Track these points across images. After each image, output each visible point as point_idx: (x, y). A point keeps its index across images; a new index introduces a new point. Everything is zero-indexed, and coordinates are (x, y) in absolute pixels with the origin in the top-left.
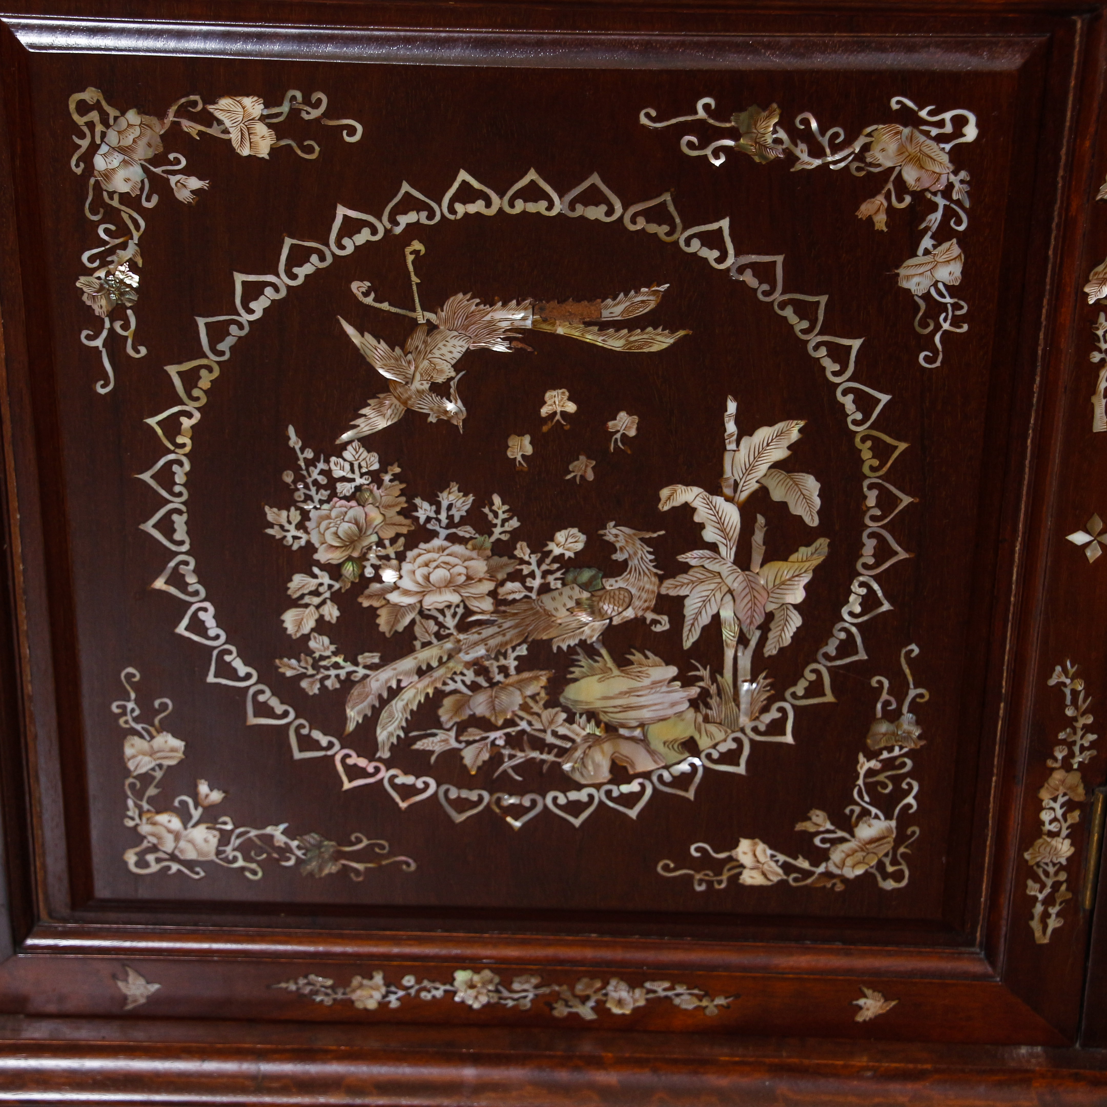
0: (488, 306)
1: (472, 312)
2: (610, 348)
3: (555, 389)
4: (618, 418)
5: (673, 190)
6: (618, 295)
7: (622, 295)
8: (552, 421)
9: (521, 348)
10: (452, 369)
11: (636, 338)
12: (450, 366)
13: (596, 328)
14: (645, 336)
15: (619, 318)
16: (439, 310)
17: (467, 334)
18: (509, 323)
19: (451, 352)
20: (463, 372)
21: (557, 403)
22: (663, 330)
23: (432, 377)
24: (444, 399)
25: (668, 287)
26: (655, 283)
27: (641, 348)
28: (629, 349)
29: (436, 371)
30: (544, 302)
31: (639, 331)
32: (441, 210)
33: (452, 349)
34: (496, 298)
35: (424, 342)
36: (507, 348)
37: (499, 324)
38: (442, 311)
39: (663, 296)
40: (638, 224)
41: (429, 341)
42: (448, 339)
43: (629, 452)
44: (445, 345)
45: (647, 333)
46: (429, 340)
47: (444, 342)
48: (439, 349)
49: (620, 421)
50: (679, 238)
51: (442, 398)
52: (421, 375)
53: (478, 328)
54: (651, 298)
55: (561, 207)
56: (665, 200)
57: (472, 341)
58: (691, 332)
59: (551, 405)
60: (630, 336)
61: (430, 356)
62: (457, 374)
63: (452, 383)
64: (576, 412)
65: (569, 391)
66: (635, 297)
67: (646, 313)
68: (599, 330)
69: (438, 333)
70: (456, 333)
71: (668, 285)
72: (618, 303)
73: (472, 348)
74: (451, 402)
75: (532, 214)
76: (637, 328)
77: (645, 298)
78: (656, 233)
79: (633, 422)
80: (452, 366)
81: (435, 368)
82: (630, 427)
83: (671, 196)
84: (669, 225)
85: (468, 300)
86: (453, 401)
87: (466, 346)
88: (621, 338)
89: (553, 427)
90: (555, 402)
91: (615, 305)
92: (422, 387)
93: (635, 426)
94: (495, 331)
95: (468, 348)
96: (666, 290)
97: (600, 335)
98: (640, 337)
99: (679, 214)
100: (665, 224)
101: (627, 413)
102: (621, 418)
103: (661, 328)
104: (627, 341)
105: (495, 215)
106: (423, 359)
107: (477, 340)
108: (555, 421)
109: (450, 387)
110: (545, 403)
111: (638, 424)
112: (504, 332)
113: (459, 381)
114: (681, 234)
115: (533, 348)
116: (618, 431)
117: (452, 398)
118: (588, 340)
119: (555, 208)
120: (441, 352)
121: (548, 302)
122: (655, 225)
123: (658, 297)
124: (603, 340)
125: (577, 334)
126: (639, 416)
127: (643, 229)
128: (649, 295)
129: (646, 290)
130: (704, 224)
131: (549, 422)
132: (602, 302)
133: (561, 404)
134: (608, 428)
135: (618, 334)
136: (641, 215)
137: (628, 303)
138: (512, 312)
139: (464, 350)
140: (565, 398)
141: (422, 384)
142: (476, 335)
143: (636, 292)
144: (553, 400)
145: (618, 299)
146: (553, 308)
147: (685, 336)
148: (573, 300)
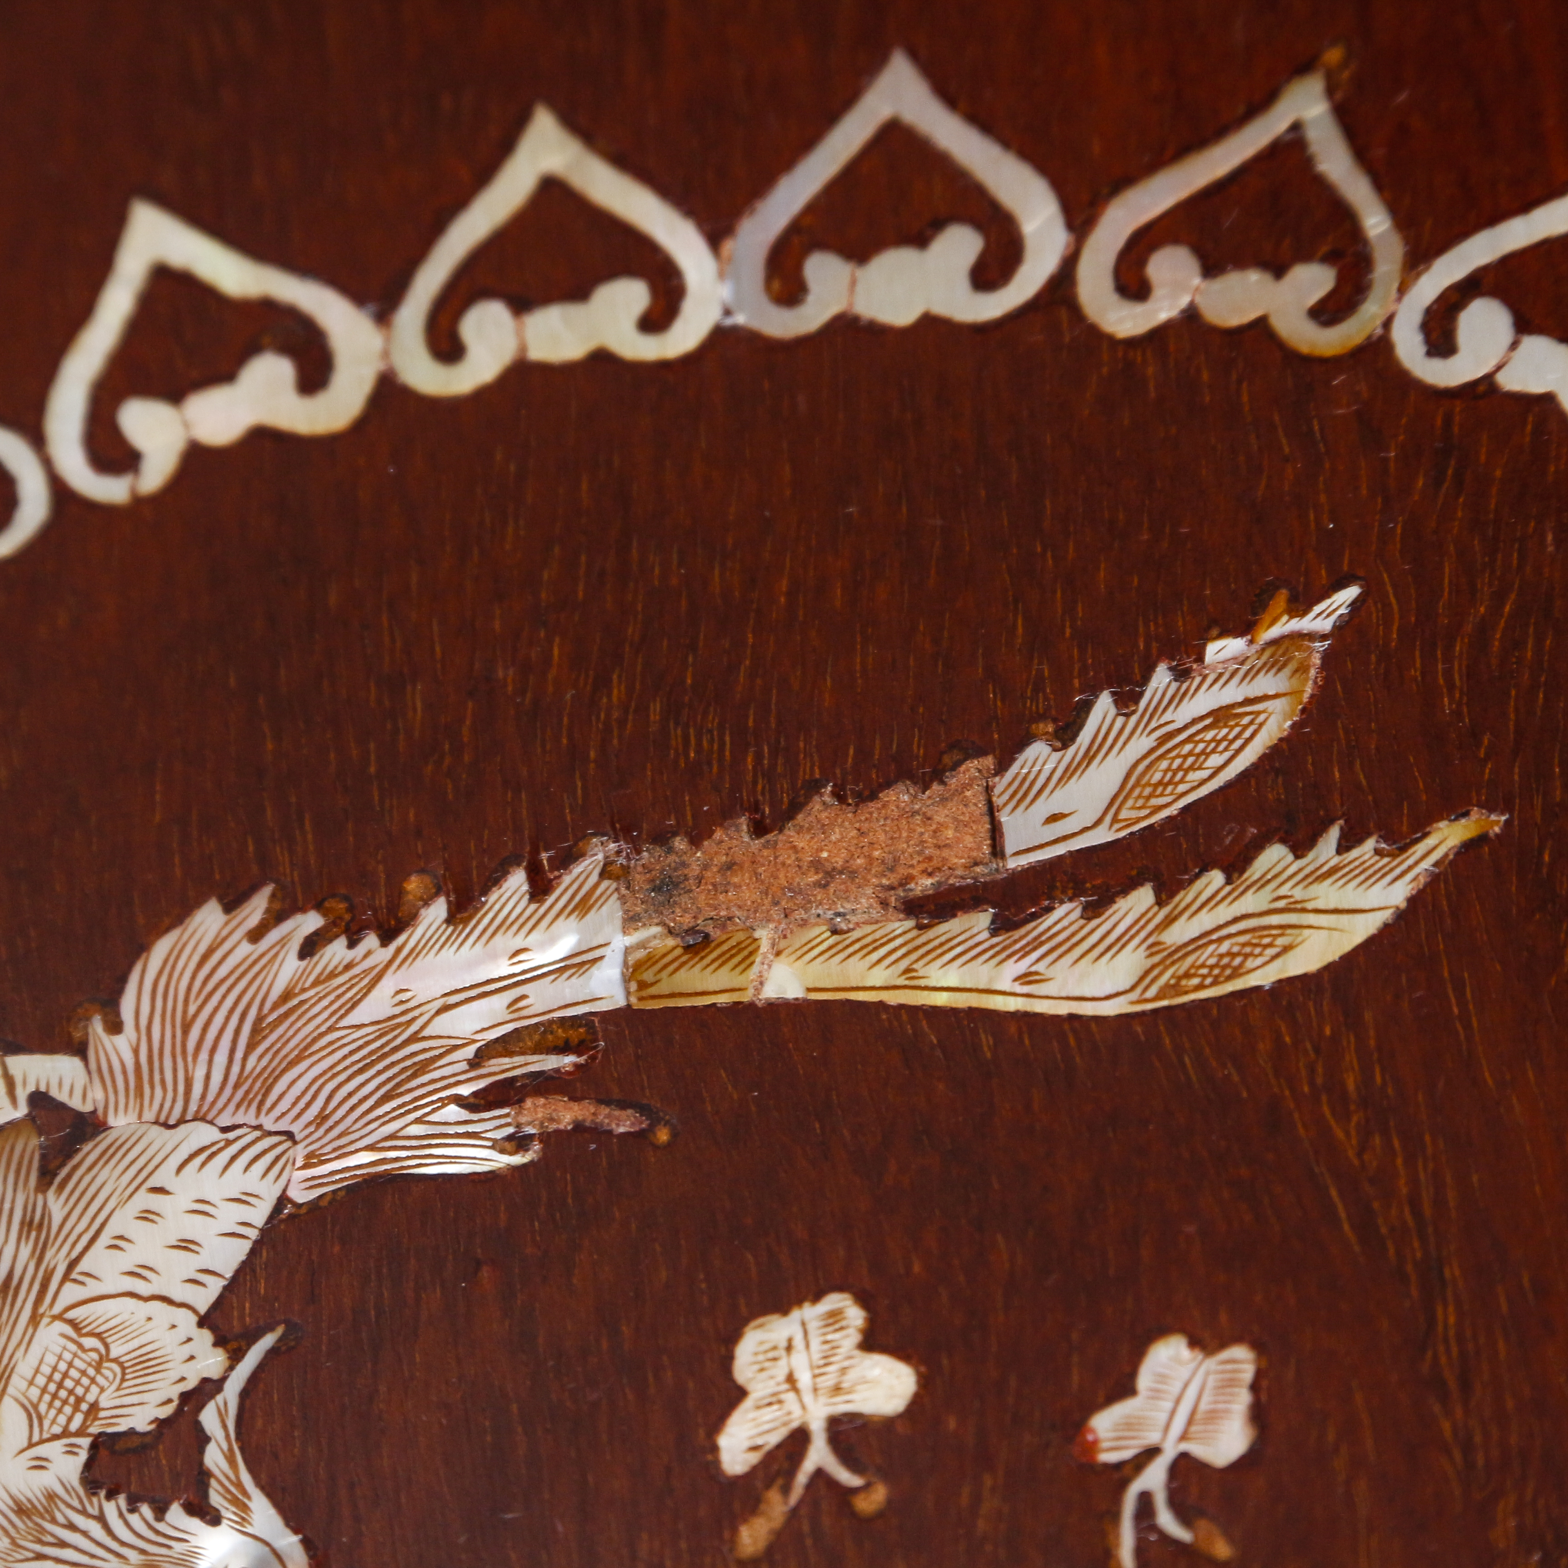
0: (371, 940)
1: (286, 996)
2: (1063, 1009)
3: (783, 1309)
4: (1144, 1380)
5: (1333, 55)
6: (1086, 707)
7: (1104, 703)
8: (786, 1490)
9: (579, 1127)
10: (206, 1337)
11: (1206, 921)
12: (187, 1321)
13: (982, 920)
14: (1250, 902)
15: (1102, 836)
16: (97, 1026)
17: (268, 1123)
18: (497, 1005)
19: (186, 1245)
20: (267, 1341)
21: (804, 1379)
22: (1343, 847)
23: (94, 1407)
24: (176, 1513)
25: (1355, 605)
26: (1281, 598)
27: (1237, 973)
28: (1174, 989)
29: (111, 1370)
30: (680, 843)
31: (1216, 878)
32: (47, 463)
33: (195, 1227)
34: (414, 885)
35: (27, 1225)
36: (498, 1146)
37: (445, 1025)
38: (115, 1027)
39: (1327, 657)
40: (1159, 292)
41: (57, 1217)
42: (164, 1177)
43: (1222, 1550)
44: (147, 1216)
45: (1262, 883)
46: (57, 1207)
47: (144, 1200)
48: (119, 1243)
49: (1156, 1394)
50: (1388, 323)
51: (160, 1512)
52: (33, 1414)
53: (330, 1073)
54: (1266, 683)
55: (725, 292)
56: (1296, 127)
57: (299, 1153)
58: (1497, 822)
59: (775, 1400)
60: (1169, 921)
61: (71, 1293)
62: (236, 1357)
63: (209, 1418)
64: (916, 1404)
65: (863, 1300)
66: (1179, 698)
67: (1244, 775)
68: (999, 926)
69: (106, 1156)
70: (205, 1134)
71: (1351, 593)
72: (1089, 757)
73: (300, 1195)
74: (214, 1519)
75: (568, 370)
76: (1205, 869)
77: (1232, 693)
78: (1261, 325)
79: (1228, 1384)
80: (203, 1322)
81: (104, 1358)
82: (1213, 1416)
83: (1330, 91)
84: (1329, 259)
85: (255, 936)
86: (228, 1513)
87: (269, 1192)
88: (1121, 942)
89: (794, 1512)
90: (791, 1379)
91: (1069, 773)
92: (47, 1480)
93: (1243, 1399)
94: (422, 1068)
95: (283, 1200)
96: (1339, 629)
97: (1003, 955)
98: (1224, 913)
99: (1379, 185)
100: (1305, 256)
101: (1194, 1343)
102: (1162, 1378)
103: (1334, 834)
104: (1154, 948)
105: (360, 426)
106: (35, 1320)
107: (325, 1143)
108: (802, 1478)
109: (203, 1439)
110: (741, 1393)
111: (1254, 1387)
112: (475, 1063)
113: (245, 1394)
114: (1402, 290)
115: (643, 1109)
116: (1151, 1453)
117: (216, 1499)
118: (941, 999)
119: (689, 307)
120: (128, 1259)
121: (695, 841)
122: (1254, 277)
123: (1302, 669)
124: (1026, 978)
125: (879, 976)
126: (1257, 1346)
127: (1191, 315)
128: (1251, 674)
129: (1234, 646)
130: (1525, 206)
131: (774, 1496)
132: (1002, 767)
133: (827, 1382)
134: (1093, 1447)
135: (1102, 925)
136: (1174, 239)
137: (1142, 744)
138: (508, 941)
139: (259, 1214)
140: (850, 1338)
141: (40, 1465)
142: (322, 1118)
143: (1181, 674)
144: (780, 1371)
145: (1085, 737)
146: (730, 866)
147: (1468, 847)
148: (839, 796)
